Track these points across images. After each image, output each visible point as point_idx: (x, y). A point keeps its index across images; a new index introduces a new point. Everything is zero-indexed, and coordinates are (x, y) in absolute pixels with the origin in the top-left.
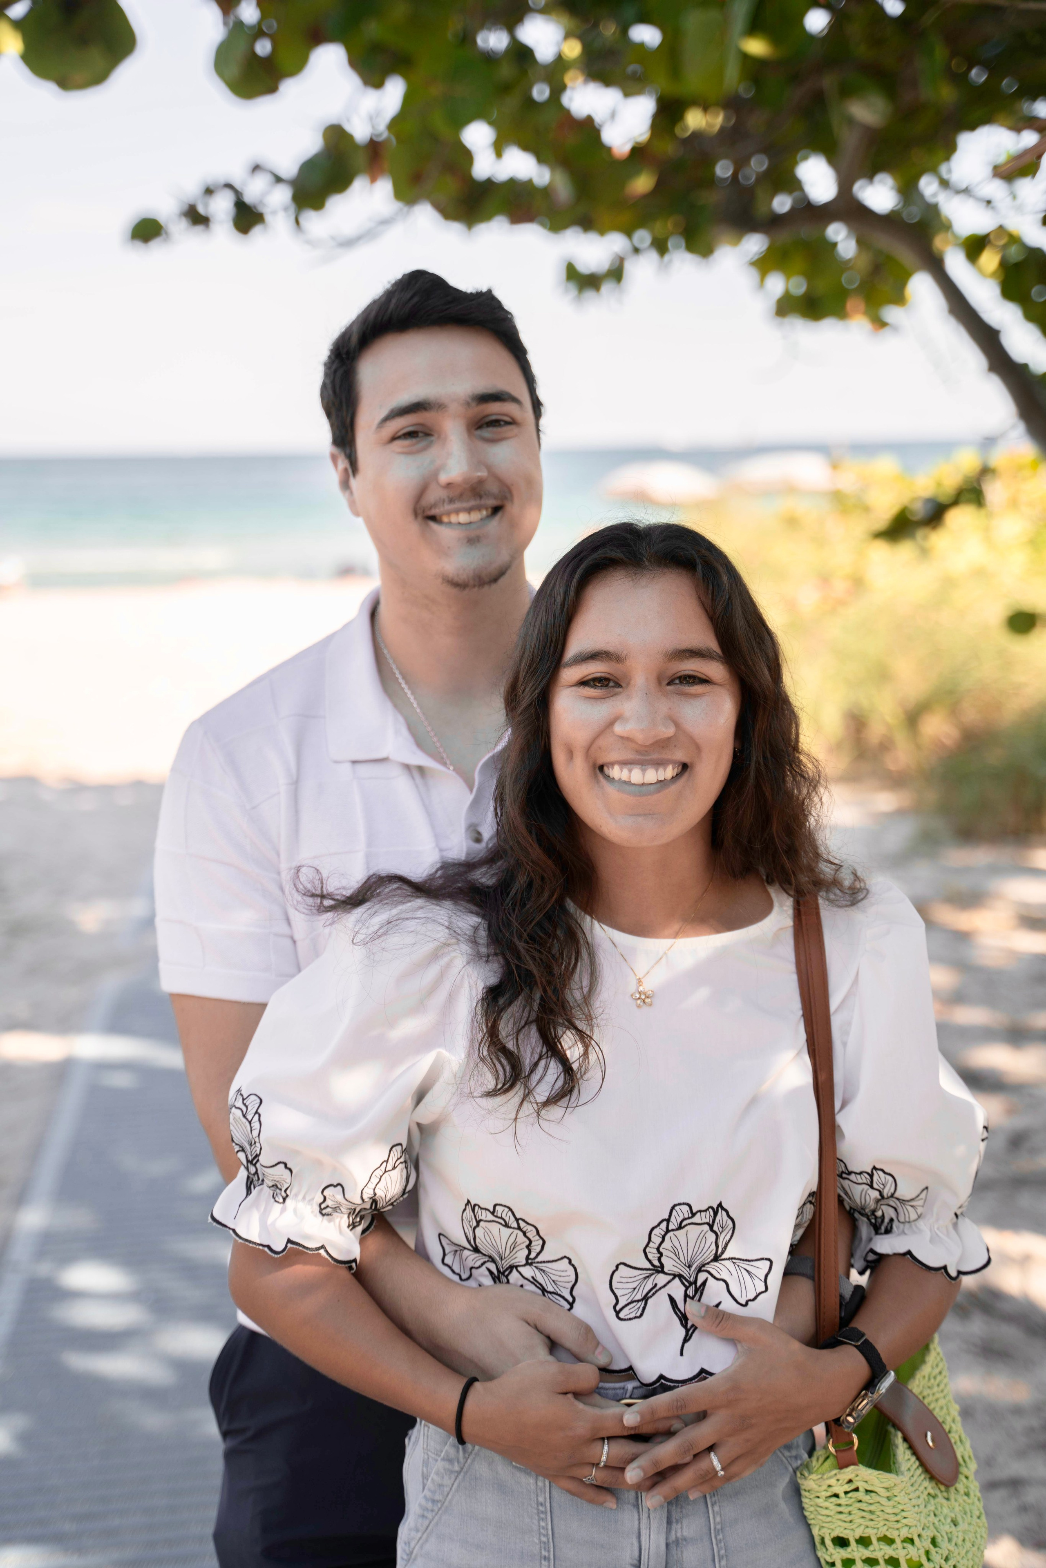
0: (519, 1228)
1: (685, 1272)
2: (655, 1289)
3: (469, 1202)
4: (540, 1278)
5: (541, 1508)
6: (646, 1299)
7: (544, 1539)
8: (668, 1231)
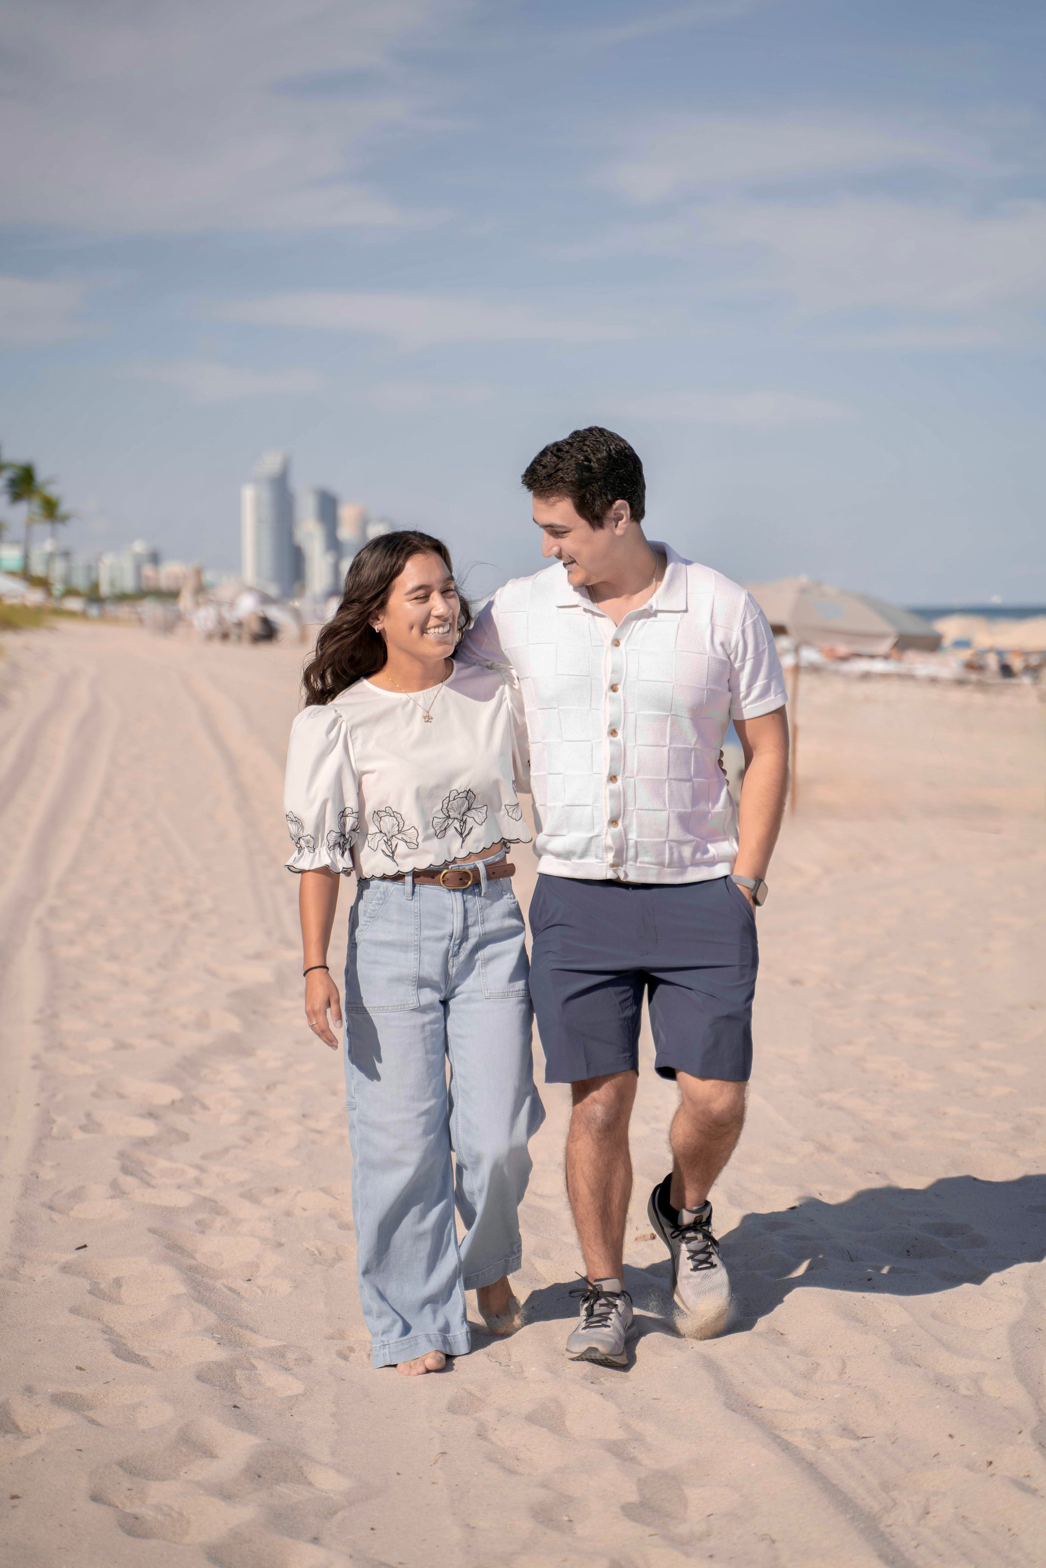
0: (394, 816)
1: (459, 817)
2: (448, 826)
3: (375, 812)
4: (404, 838)
5: (416, 914)
6: (445, 829)
7: (416, 927)
8: (449, 801)
